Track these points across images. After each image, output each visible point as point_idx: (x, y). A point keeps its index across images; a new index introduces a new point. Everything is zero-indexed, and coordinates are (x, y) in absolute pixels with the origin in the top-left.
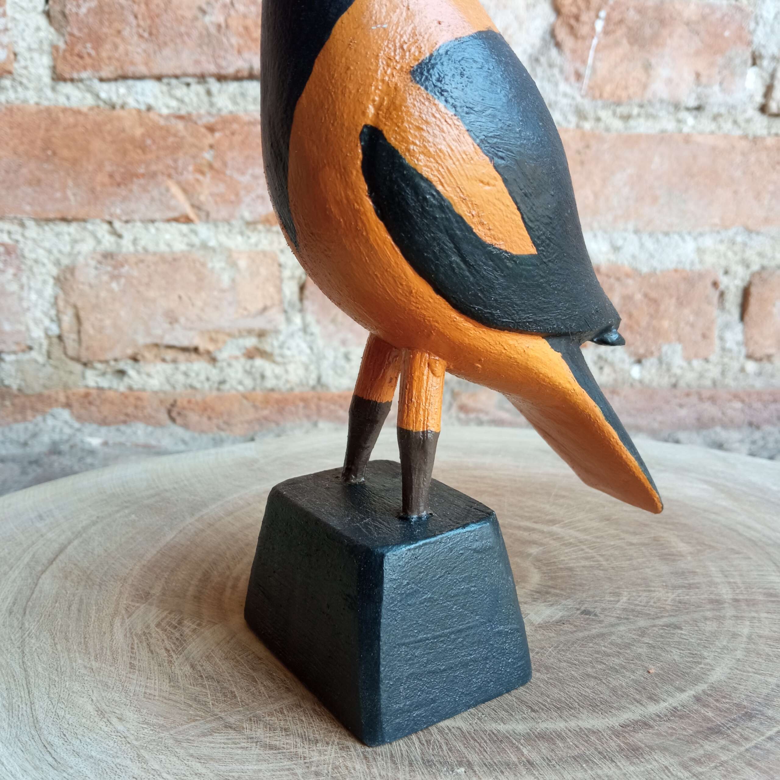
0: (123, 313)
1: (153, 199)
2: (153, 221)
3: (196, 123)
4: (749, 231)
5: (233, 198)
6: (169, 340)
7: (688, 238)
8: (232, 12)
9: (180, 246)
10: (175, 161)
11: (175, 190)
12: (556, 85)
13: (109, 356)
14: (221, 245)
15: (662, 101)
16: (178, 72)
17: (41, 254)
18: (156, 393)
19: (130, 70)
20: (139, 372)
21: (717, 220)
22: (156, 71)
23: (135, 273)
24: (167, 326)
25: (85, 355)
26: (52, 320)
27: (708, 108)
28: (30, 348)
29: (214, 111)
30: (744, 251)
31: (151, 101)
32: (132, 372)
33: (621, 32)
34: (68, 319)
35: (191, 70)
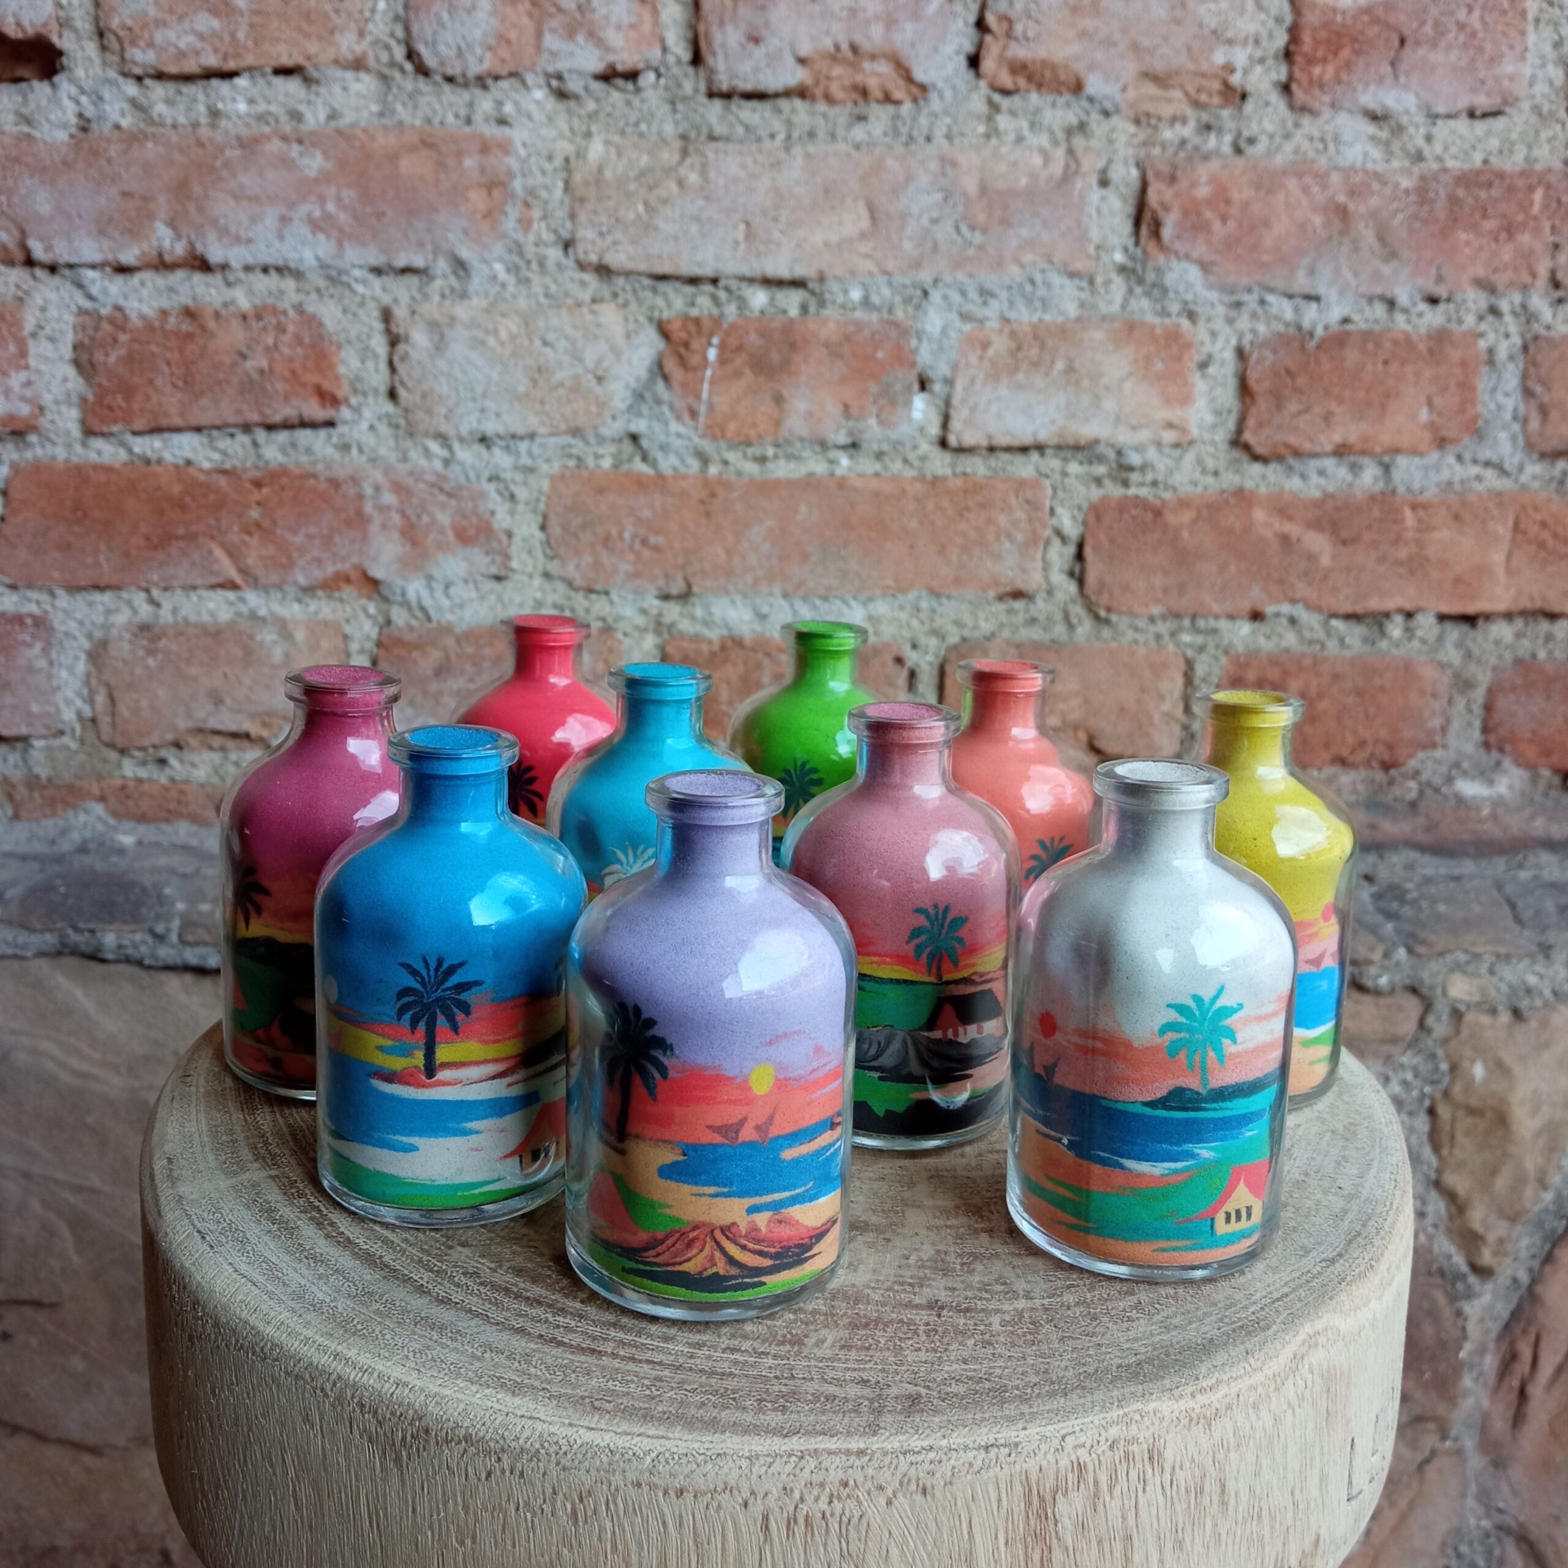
0: (161, 692)
1: (193, 564)
2: (194, 588)
3: (239, 478)
4: (935, 594)
5: (284, 560)
6: (213, 723)
7: (853, 603)
8: (276, 355)
9: (225, 615)
10: (218, 520)
11: (219, 553)
12: (666, 424)
13: (146, 742)
14: (272, 614)
15: (802, 439)
16: (218, 422)
17: (72, 626)
18: (202, 786)
19: (164, 422)
20: (182, 762)
21: (890, 582)
22: (194, 422)
23: (174, 647)
24: (210, 707)
25: (120, 741)
26: (84, 701)
27: (864, 445)
28: (62, 733)
29: (261, 464)
30: (932, 620)
31: (190, 455)
32: (173, 762)
33: (739, 360)
34: (101, 699)
35: (232, 420)
